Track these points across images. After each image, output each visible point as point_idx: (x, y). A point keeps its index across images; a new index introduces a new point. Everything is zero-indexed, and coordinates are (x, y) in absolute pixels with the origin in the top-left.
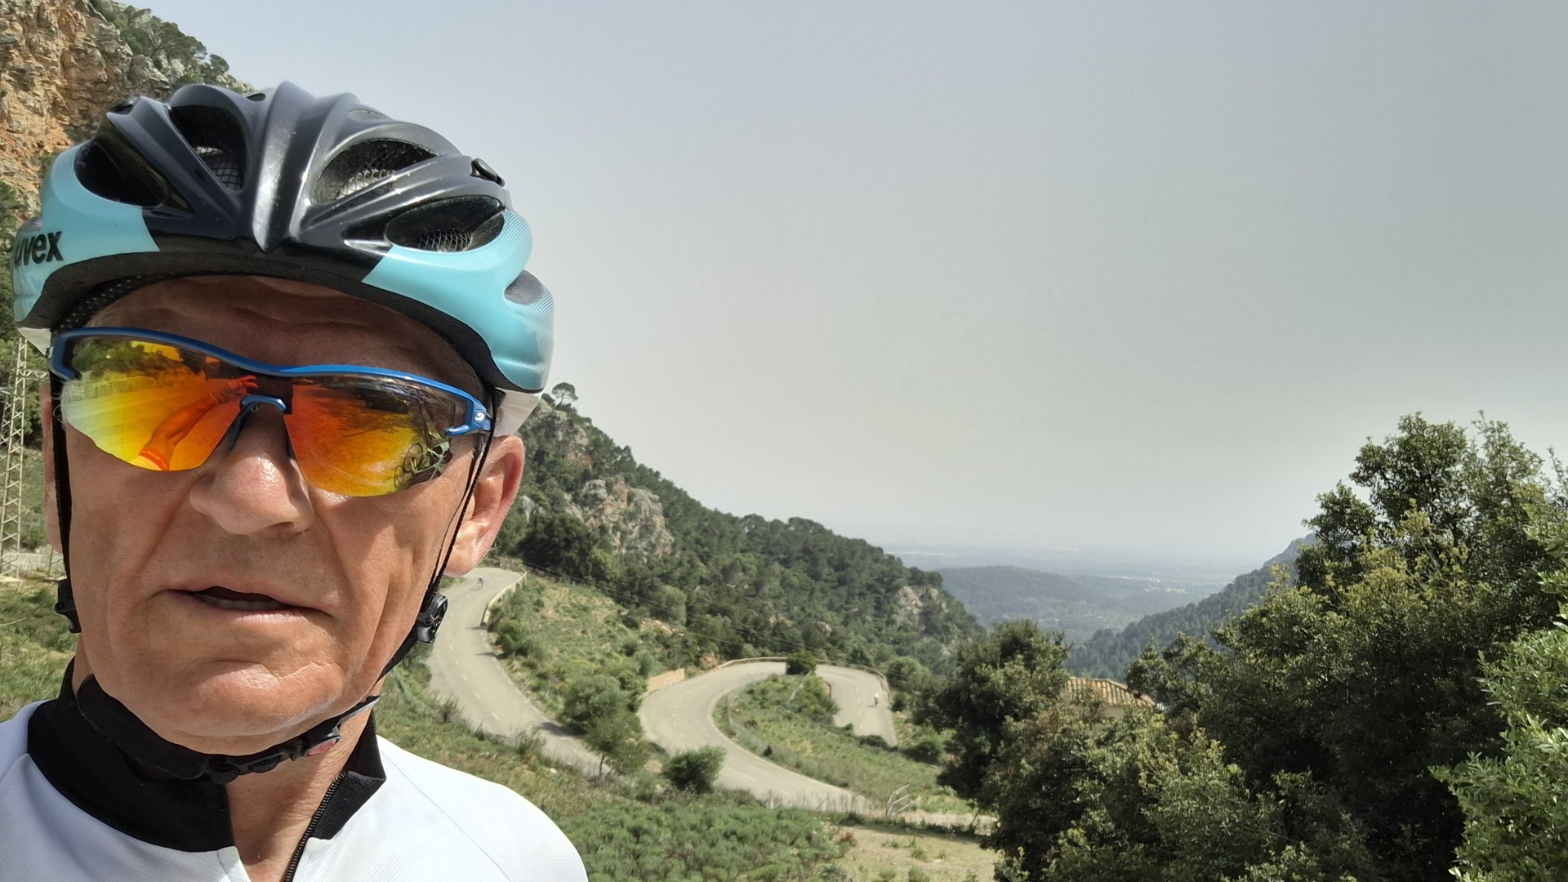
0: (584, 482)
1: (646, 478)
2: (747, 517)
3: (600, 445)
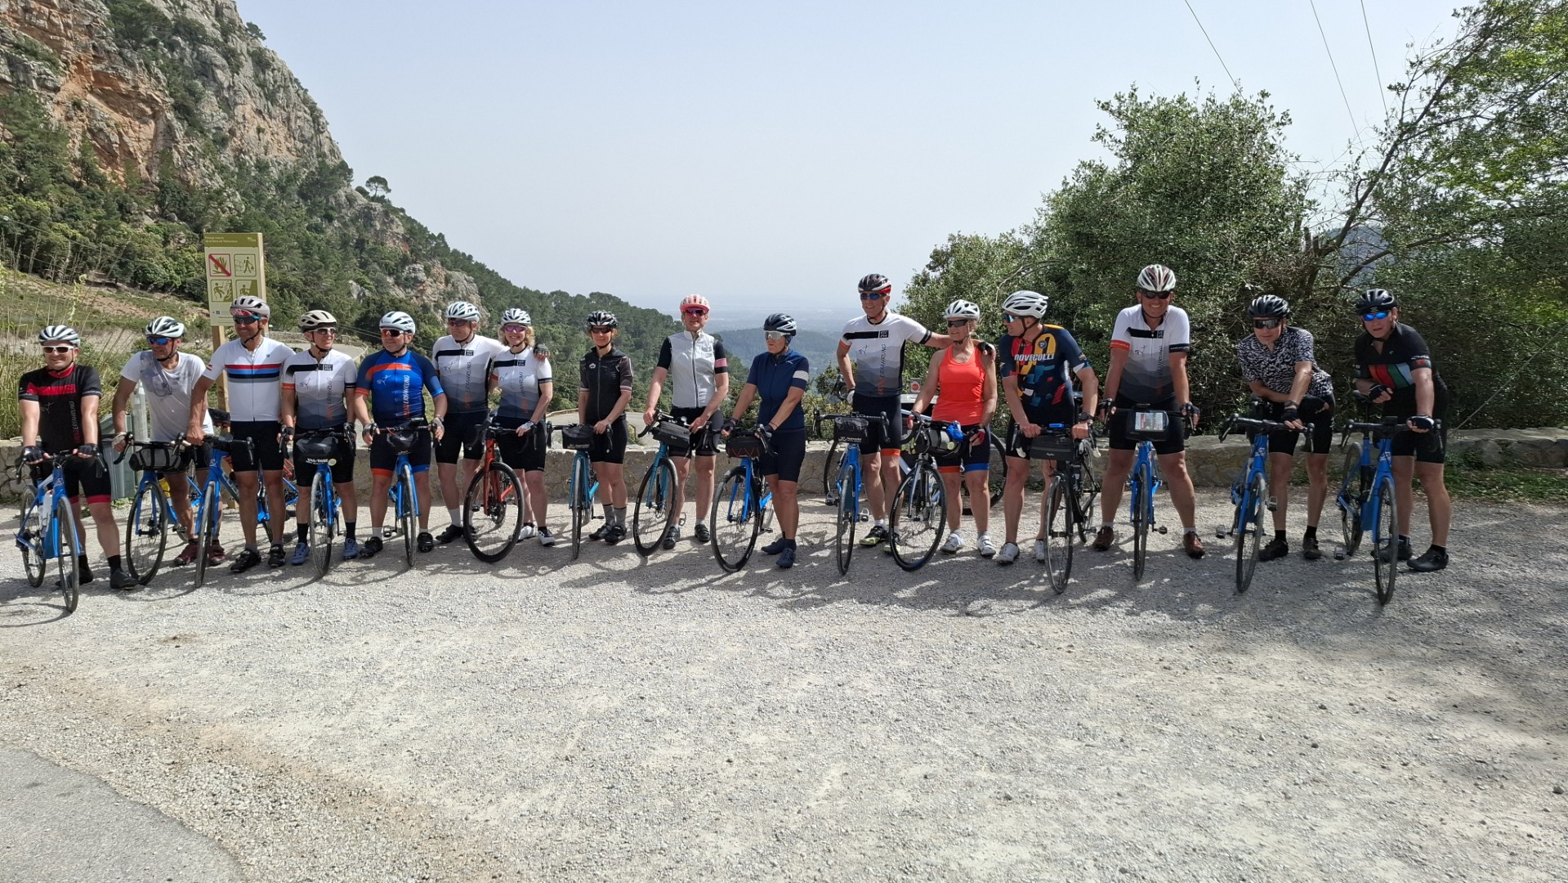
0: (403, 267)
1: (461, 262)
2: (552, 294)
3: (415, 232)
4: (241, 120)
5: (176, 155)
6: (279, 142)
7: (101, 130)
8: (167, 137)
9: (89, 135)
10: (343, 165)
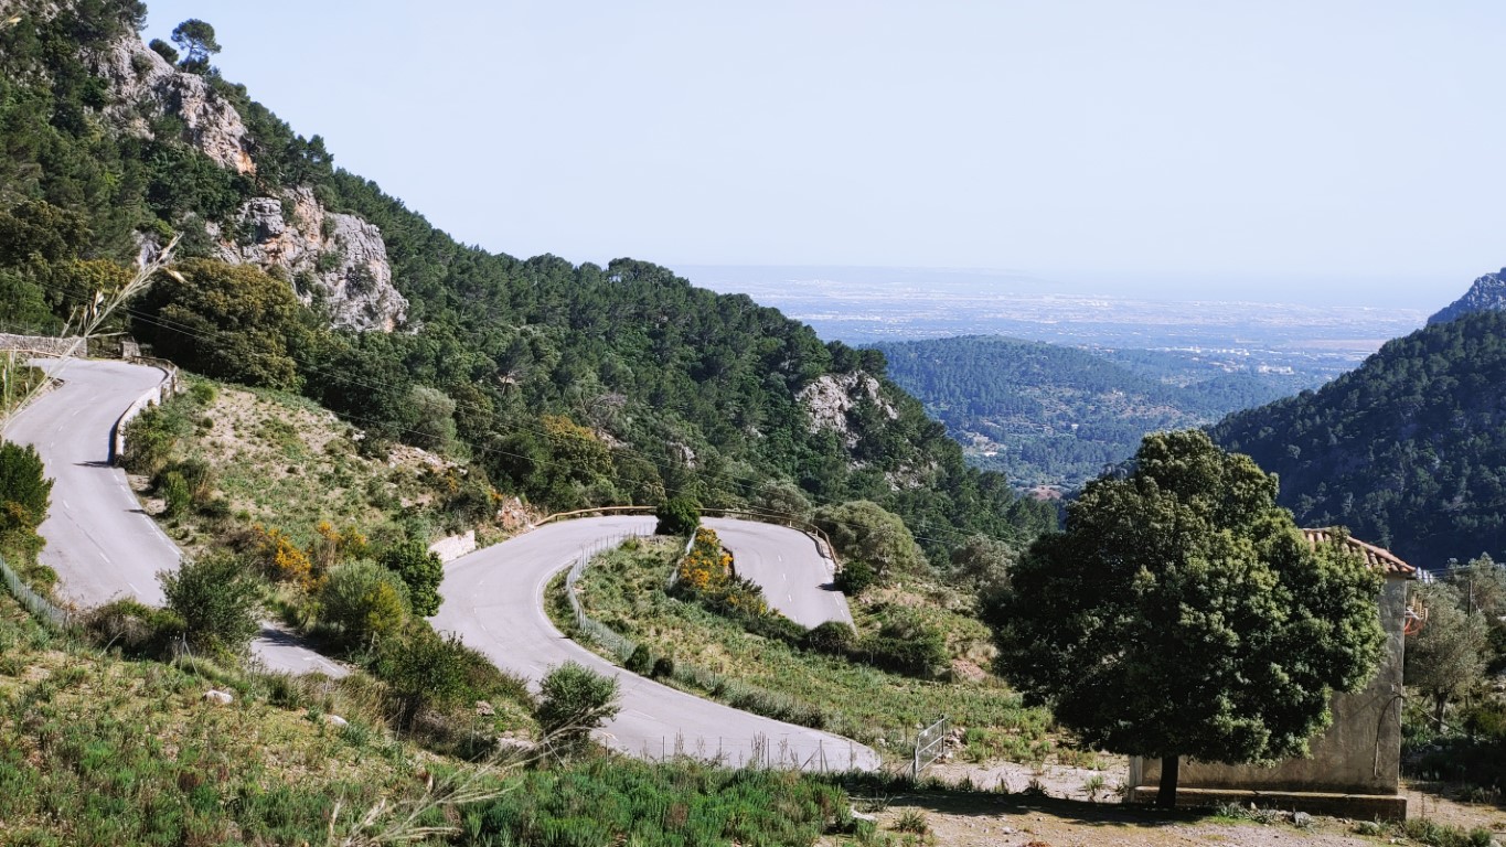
0: (240, 202)
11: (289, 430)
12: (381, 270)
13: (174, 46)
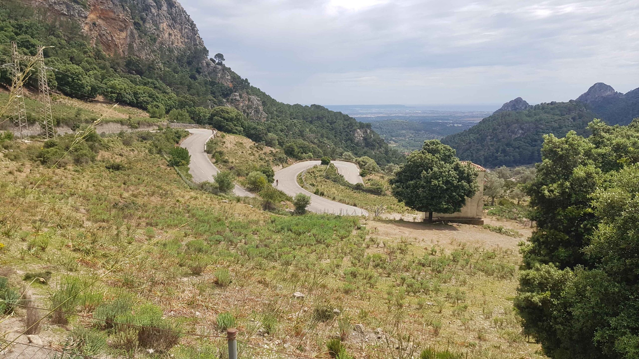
0: (230, 94)
1: (255, 92)
4: (161, 30)
5: (135, 45)
6: (178, 39)
7: (104, 35)
8: (131, 37)
9: (99, 37)
10: (205, 49)
11: (241, 143)
12: (261, 108)
13: (215, 59)
